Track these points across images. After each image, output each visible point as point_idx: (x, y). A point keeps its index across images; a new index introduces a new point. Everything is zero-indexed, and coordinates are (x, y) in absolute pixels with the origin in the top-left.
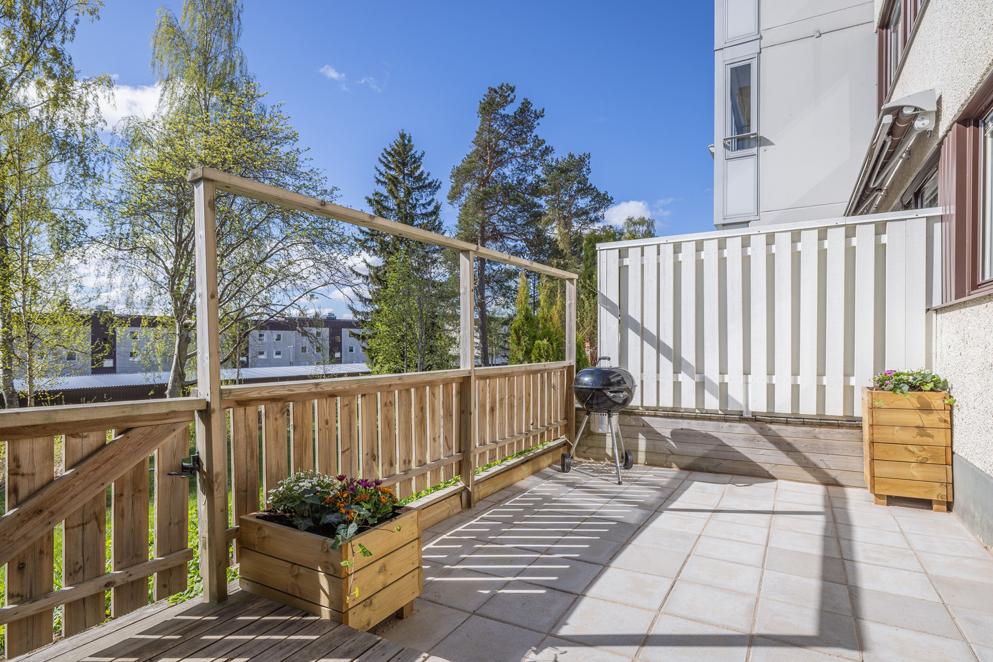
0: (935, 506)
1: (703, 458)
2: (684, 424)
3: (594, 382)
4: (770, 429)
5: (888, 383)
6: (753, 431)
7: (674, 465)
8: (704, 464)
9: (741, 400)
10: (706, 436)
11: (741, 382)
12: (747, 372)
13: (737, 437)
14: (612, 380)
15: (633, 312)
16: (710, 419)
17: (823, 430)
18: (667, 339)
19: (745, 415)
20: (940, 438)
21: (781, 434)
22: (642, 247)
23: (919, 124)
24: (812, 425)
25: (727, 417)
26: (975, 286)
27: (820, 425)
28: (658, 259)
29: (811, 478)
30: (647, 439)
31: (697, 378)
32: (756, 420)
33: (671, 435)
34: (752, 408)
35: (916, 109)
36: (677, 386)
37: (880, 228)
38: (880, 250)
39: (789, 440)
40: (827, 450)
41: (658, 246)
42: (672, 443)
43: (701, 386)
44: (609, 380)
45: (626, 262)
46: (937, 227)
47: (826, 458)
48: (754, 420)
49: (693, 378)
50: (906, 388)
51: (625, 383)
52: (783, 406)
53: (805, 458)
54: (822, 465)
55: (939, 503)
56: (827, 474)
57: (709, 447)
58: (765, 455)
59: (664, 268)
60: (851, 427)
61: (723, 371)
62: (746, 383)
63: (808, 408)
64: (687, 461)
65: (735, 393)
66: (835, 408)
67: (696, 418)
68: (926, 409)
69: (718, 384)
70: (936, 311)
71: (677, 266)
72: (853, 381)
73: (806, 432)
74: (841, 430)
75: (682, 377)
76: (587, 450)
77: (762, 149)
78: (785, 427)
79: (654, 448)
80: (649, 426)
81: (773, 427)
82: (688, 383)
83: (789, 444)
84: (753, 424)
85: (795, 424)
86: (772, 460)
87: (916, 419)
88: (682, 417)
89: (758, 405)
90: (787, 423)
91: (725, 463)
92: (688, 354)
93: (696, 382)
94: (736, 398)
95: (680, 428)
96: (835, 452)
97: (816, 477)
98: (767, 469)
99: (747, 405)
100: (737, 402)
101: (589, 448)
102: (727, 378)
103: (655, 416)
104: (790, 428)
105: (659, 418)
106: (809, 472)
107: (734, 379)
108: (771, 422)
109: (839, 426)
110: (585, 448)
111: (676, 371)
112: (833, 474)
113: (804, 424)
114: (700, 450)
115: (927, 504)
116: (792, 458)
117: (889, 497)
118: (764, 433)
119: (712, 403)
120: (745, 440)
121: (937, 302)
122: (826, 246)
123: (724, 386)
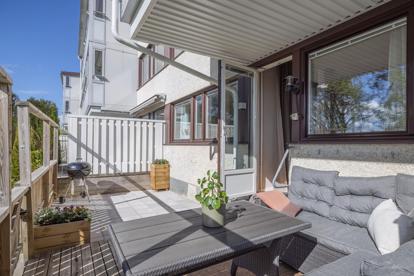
0: (166, 190)
1: (109, 189)
2: (102, 179)
3: (77, 168)
4: (128, 177)
5: (157, 162)
6: (124, 178)
7: (98, 193)
8: (109, 191)
9: (120, 170)
10: (110, 182)
11: (120, 164)
12: (122, 161)
13: (118, 181)
14: (84, 167)
15: (83, 141)
16: (111, 176)
17: (142, 176)
18: (96, 151)
19: (121, 174)
20: (167, 174)
21: (131, 178)
22: (87, 119)
23: (162, 100)
24: (139, 175)
25: (116, 175)
26: (173, 140)
27: (141, 174)
28: (93, 124)
29: (138, 189)
30: (88, 186)
31: (107, 163)
32: (125, 175)
33: (98, 183)
34: (123, 172)
35: (162, 97)
36: (100, 167)
37: (154, 123)
38: (154, 129)
39: (133, 179)
40: (142, 181)
41: (93, 119)
42: (98, 186)
43: (108, 166)
44: (83, 166)
45: (80, 123)
46: (164, 125)
47: (142, 183)
48: (124, 175)
49: (105, 164)
50: (162, 163)
51: (89, 167)
52: (132, 170)
53: (137, 184)
54: (141, 185)
55: (167, 189)
56: (142, 187)
57: (111, 185)
58: (127, 185)
59: (95, 127)
60: (148, 174)
61: (115, 161)
62: (122, 164)
63: (138, 170)
64: (103, 191)
65: (118, 167)
66: (144, 170)
67: (107, 177)
68: (165, 168)
69: (113, 165)
70: (164, 145)
71: (100, 127)
72: (148, 162)
73: (138, 177)
74: (146, 175)
75: (101, 164)
76: (62, 194)
77: (106, 82)
78: (132, 176)
79: (91, 189)
80: (89, 182)
81: (129, 176)
82: (103, 165)
83: (133, 181)
84: (124, 176)
85: (135, 175)
86: (129, 186)
87: (163, 170)
88: (102, 177)
89: (125, 171)
90: (133, 175)
91: (115, 190)
92: (104, 156)
93: (106, 165)
94: (119, 169)
95: (101, 180)
96: (144, 181)
97: (140, 189)
98: (127, 189)
99: (122, 171)
100: (119, 170)
101: (63, 194)
102: (116, 163)
103: (92, 178)
104: (133, 176)
105: (93, 178)
106: (138, 188)
107: (118, 163)
108: (129, 175)
109: (145, 174)
110: (61, 194)
111: (99, 162)
112: (144, 187)
113: (137, 175)
114: (107, 187)
115: (164, 190)
116: (134, 185)
117: (158, 190)
118: (127, 179)
119: (111, 171)
120: (121, 181)
121: (164, 143)
122: (142, 126)
123: (115, 165)
